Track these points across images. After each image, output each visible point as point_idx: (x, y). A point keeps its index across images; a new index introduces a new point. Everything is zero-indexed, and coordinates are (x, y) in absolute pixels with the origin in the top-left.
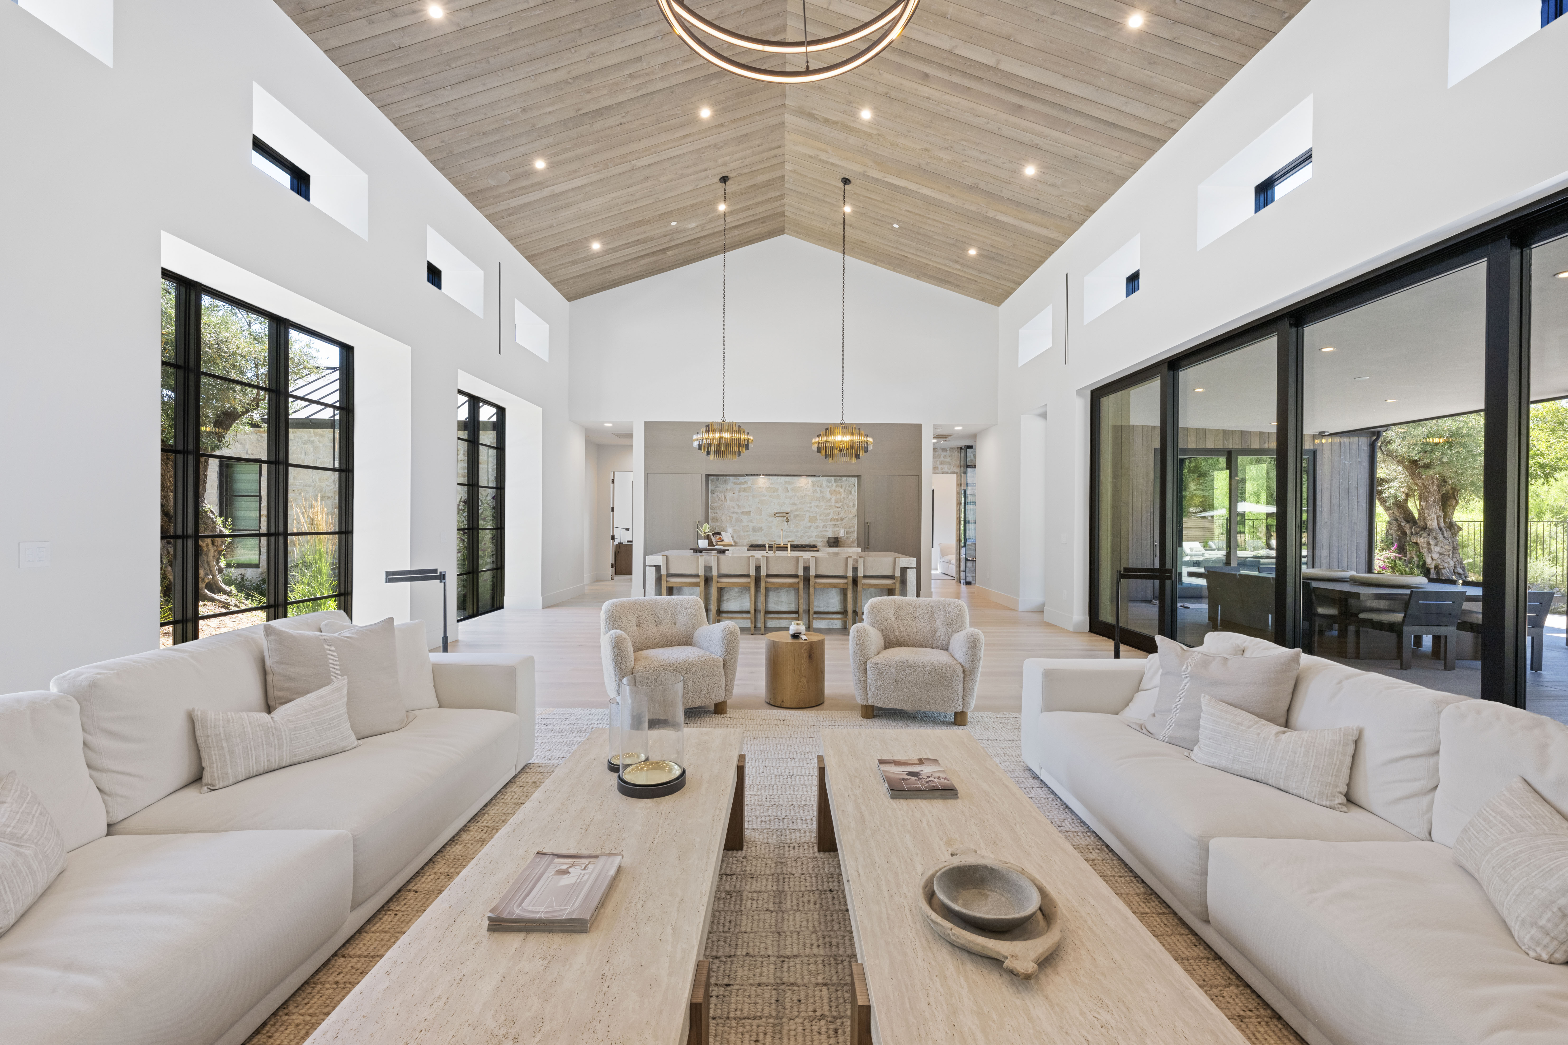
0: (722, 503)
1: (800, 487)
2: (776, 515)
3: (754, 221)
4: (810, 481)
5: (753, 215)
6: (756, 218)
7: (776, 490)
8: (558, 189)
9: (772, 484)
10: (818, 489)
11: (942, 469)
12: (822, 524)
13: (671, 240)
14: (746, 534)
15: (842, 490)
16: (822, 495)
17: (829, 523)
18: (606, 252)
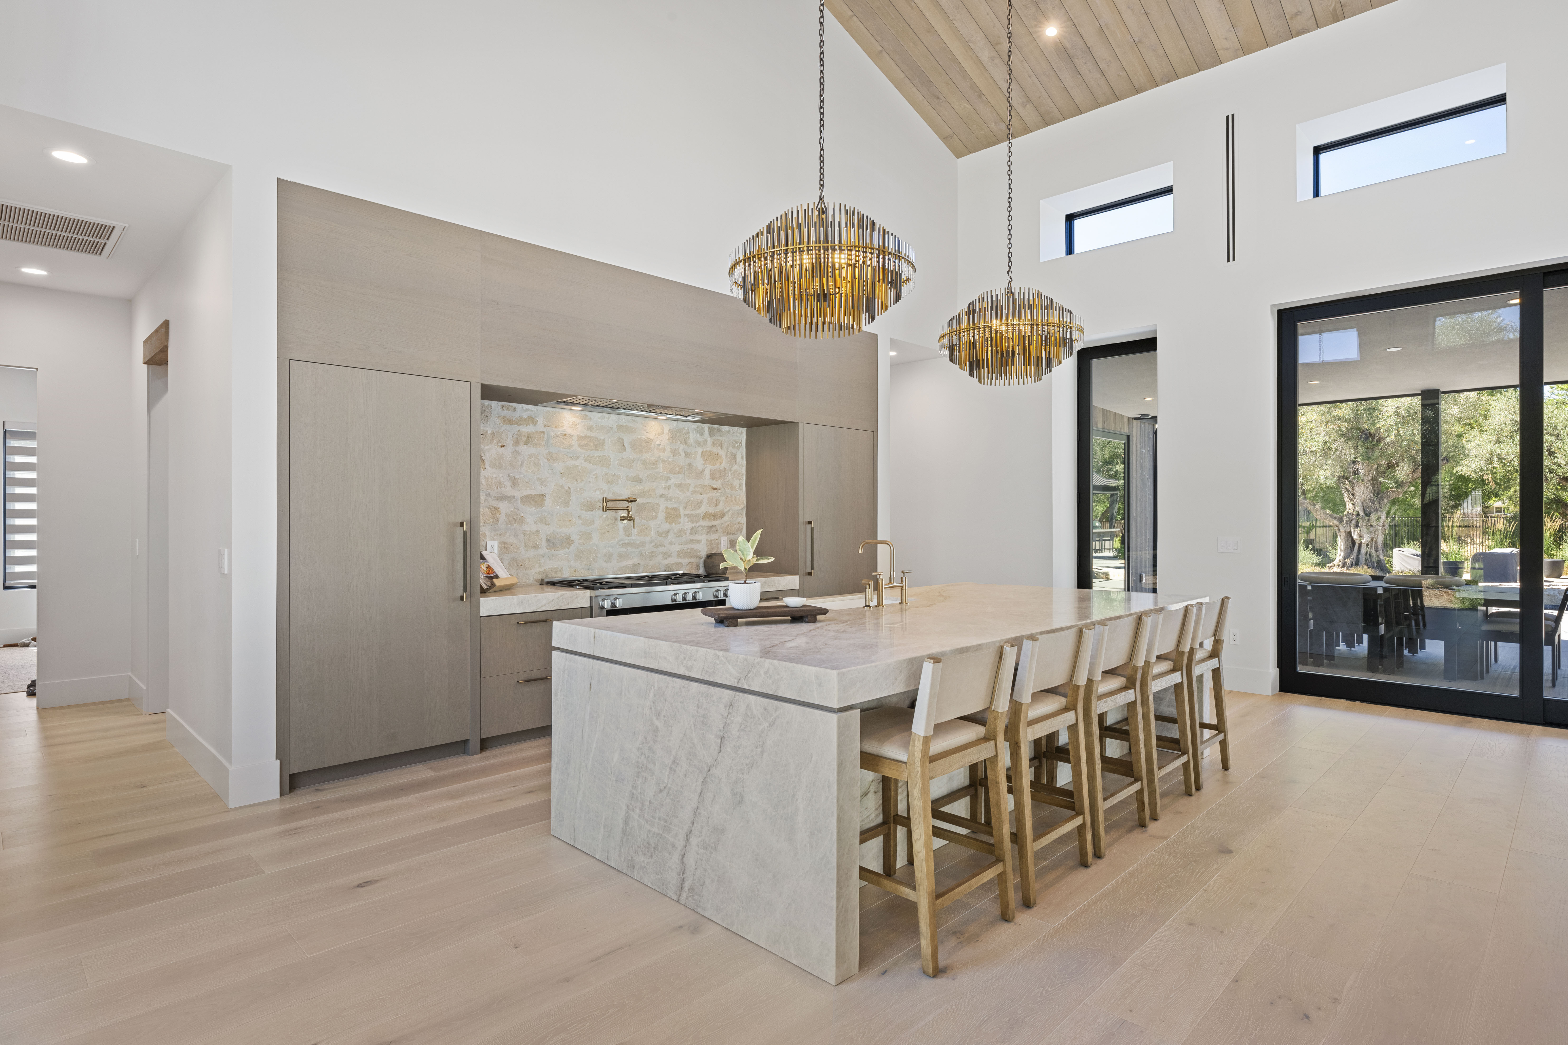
1: (648, 441)
2: (602, 504)
4: (668, 425)
7: (597, 443)
9: (590, 428)
10: (681, 447)
12: (688, 526)
14: (532, 553)
15: (722, 452)
16: (688, 460)
17: (701, 523)
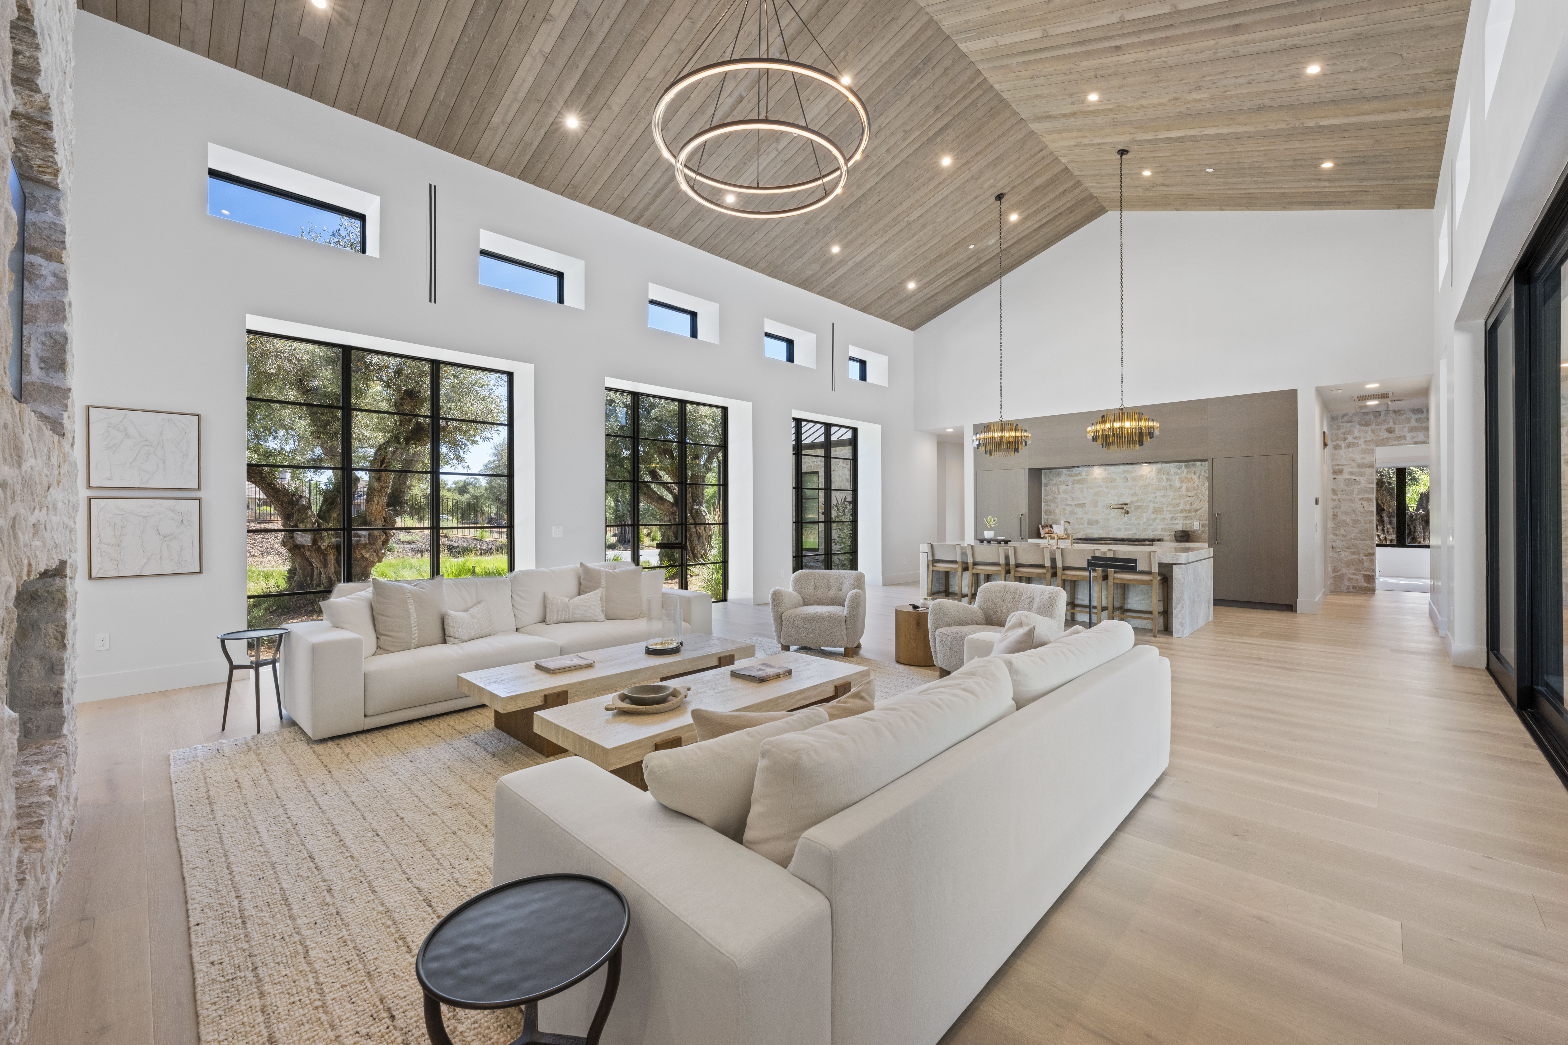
0: (1056, 496)
1: (1142, 476)
2: (1112, 507)
3: (1060, 214)
4: (1154, 469)
5: (1055, 210)
6: (1059, 212)
7: (1113, 480)
8: (858, 259)
9: (1109, 474)
10: (1164, 477)
11: (1413, 437)
12: (1169, 516)
13: (978, 260)
14: (1081, 526)
15: (1195, 477)
16: (1169, 483)
17: (1179, 514)
18: (919, 290)
